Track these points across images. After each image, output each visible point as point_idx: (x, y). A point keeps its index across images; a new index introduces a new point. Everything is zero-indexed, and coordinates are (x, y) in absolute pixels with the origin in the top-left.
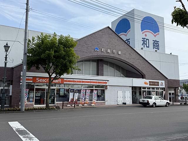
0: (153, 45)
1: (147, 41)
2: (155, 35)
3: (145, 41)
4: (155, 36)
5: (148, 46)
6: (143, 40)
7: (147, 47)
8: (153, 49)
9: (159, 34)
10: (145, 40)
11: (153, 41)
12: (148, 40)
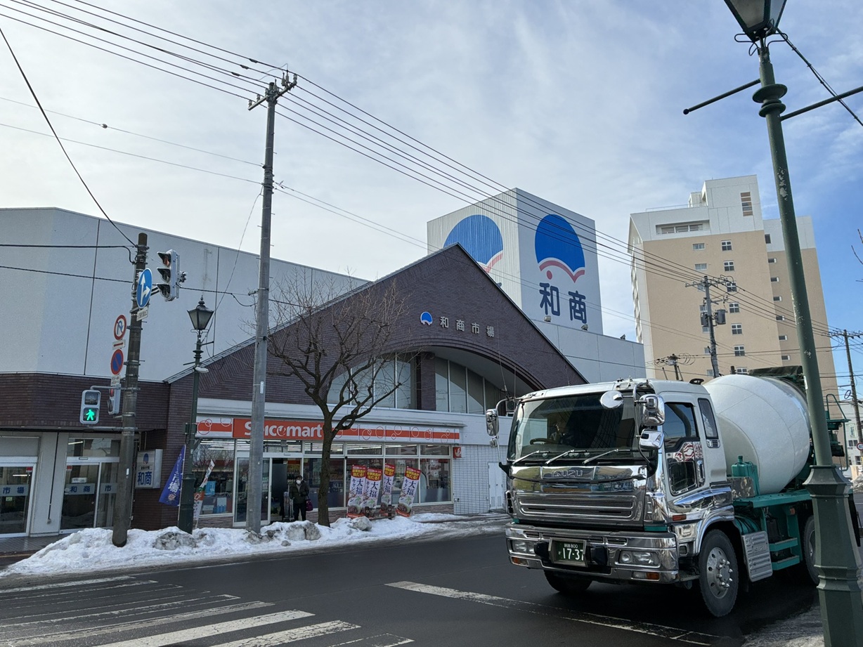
0: (571, 308)
1: (554, 293)
2: (574, 274)
3: (548, 294)
4: (574, 278)
5: (556, 309)
6: (543, 289)
7: (554, 313)
8: (572, 319)
9: (583, 272)
10: (548, 290)
11: (570, 293)
12: (556, 289)
